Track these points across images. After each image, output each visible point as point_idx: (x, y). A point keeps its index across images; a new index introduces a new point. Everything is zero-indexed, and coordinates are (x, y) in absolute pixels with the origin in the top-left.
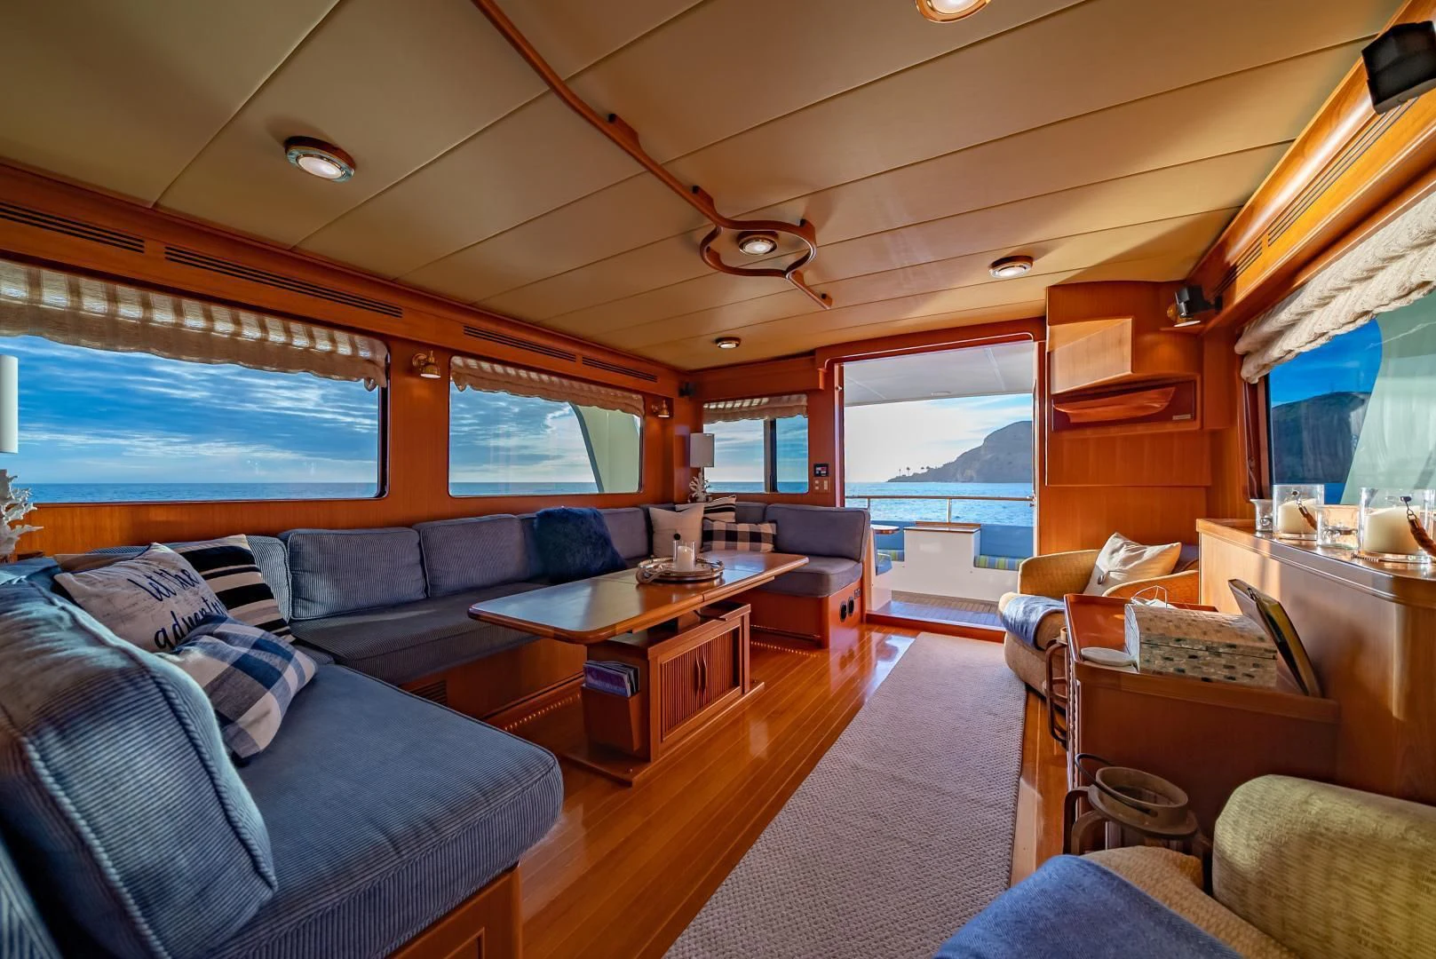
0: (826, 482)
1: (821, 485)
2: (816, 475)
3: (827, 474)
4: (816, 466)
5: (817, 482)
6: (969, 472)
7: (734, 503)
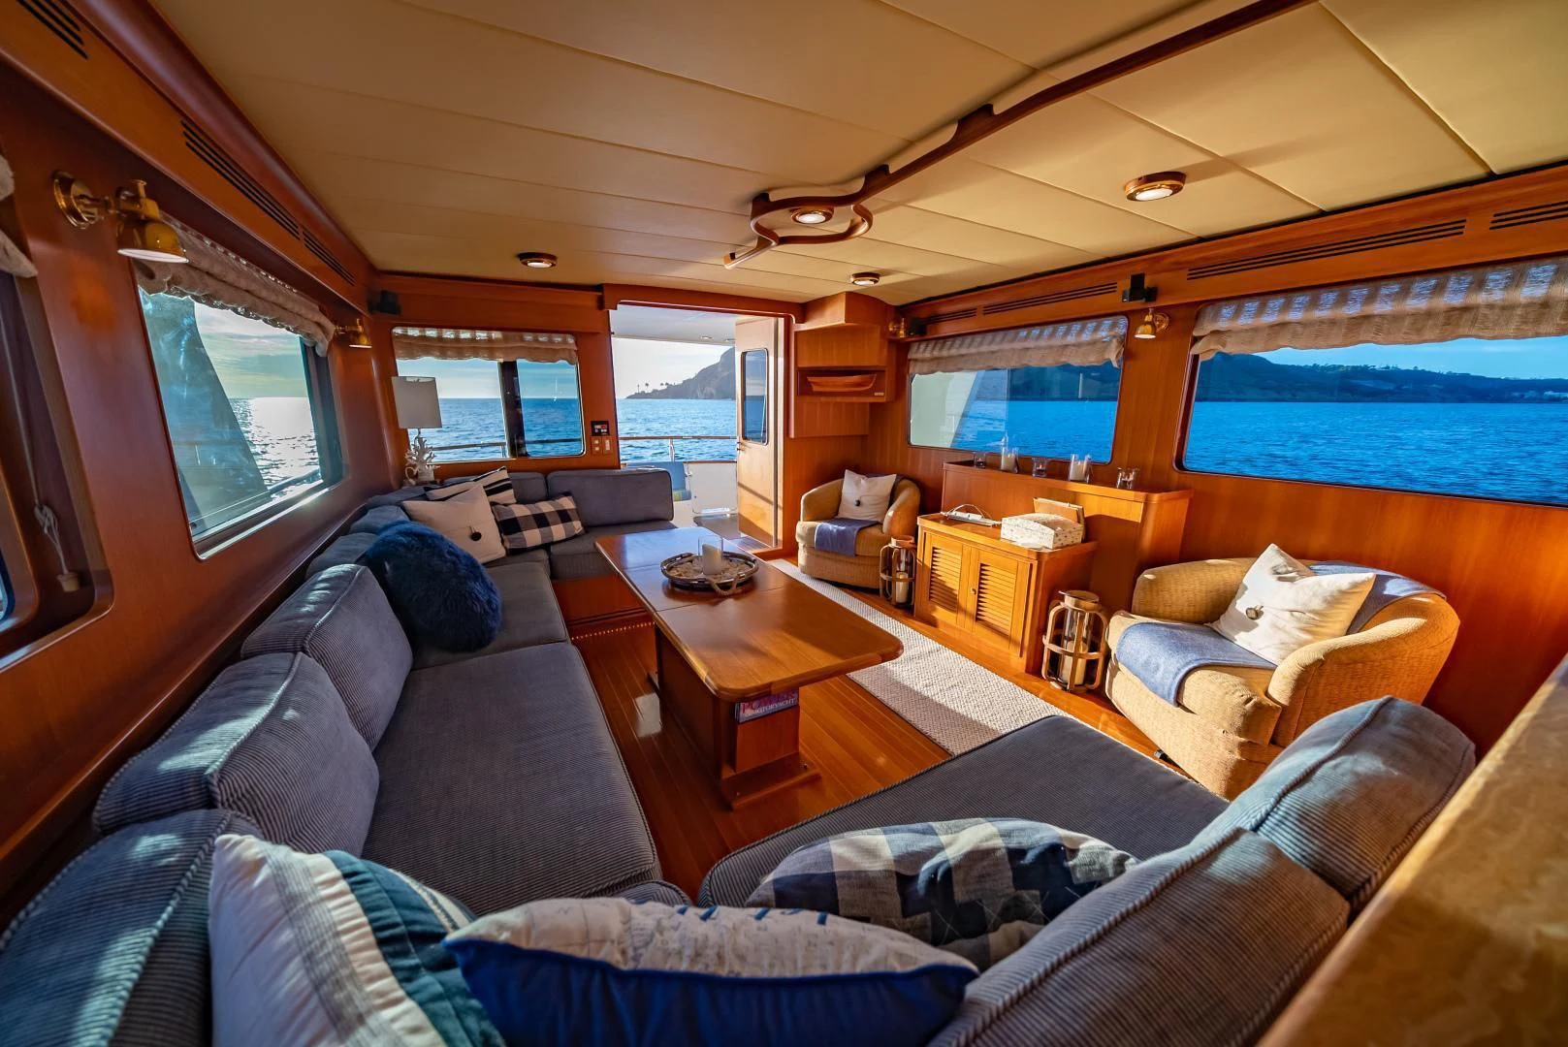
0: (607, 442)
1: (602, 445)
2: (594, 434)
3: (608, 432)
4: (593, 423)
5: (597, 442)
6: (710, 389)
7: (507, 476)
